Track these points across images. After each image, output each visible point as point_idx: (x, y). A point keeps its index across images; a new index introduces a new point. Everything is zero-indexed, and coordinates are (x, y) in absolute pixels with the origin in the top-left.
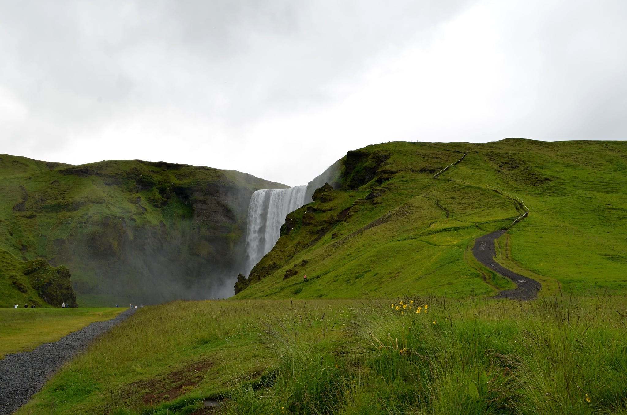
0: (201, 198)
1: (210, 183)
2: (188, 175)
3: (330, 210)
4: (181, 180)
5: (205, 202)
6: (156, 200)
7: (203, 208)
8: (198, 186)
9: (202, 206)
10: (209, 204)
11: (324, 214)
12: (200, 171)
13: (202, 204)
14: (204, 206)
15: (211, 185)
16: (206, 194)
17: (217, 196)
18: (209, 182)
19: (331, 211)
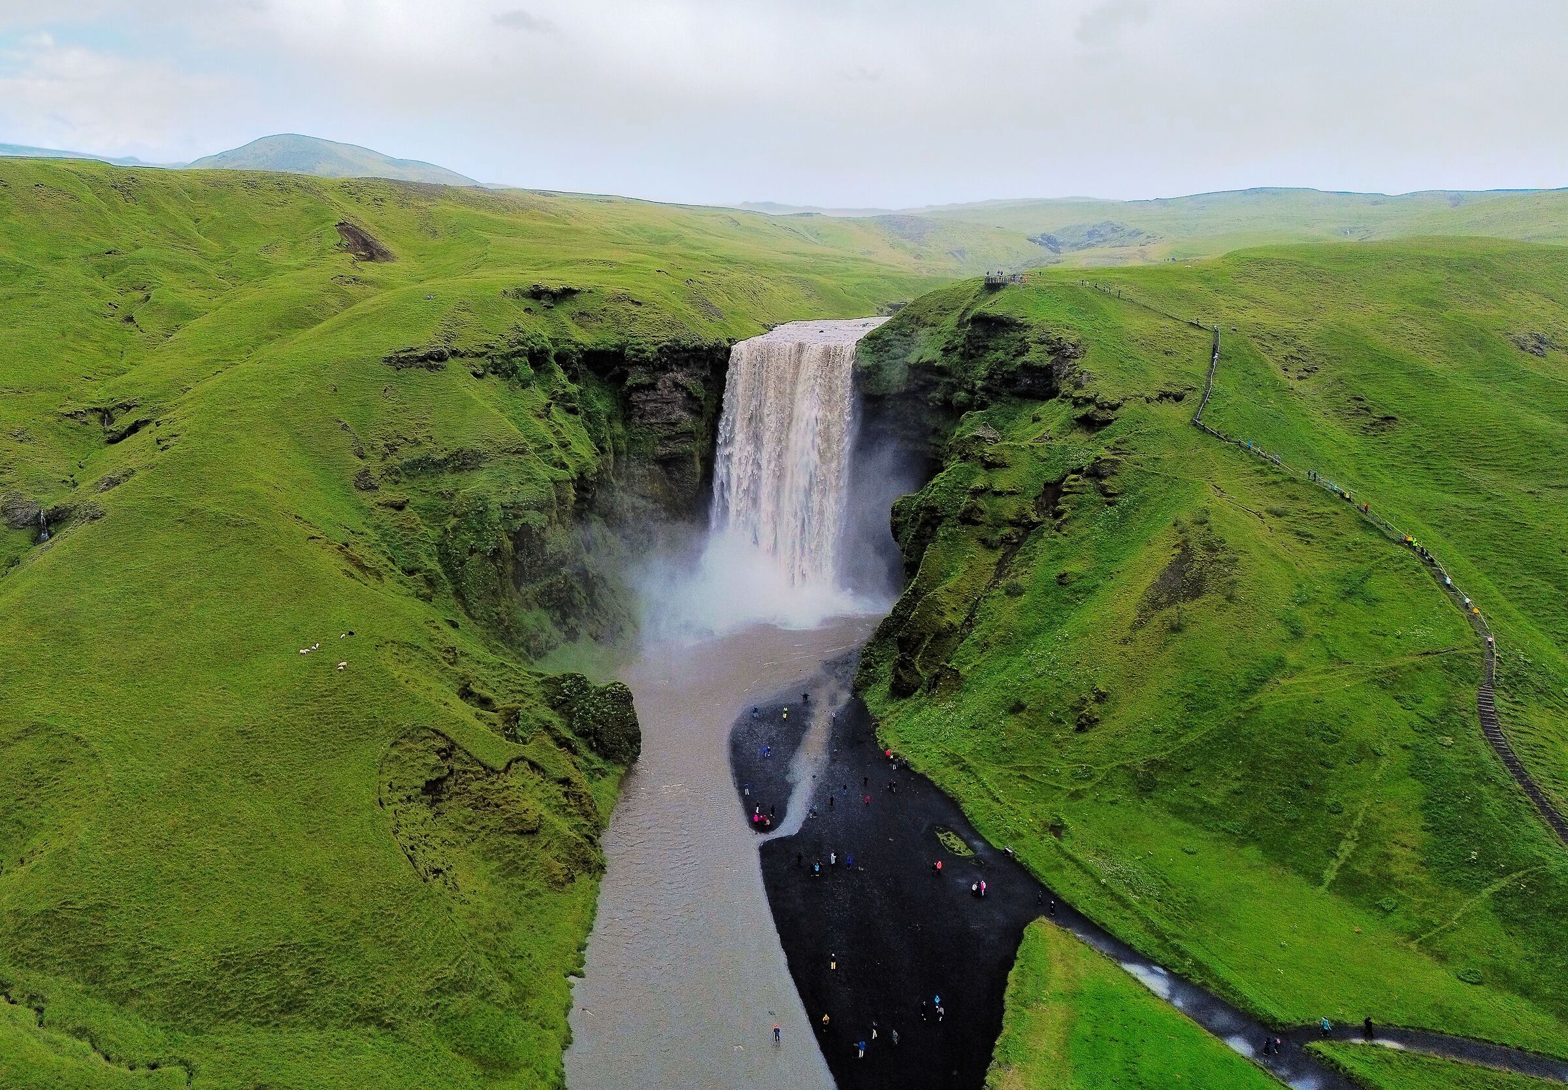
0: (645, 379)
2: (599, 316)
3: (1012, 493)
4: (590, 330)
5: (652, 387)
6: (568, 396)
7: (649, 399)
8: (641, 355)
9: (647, 395)
10: (659, 389)
11: (1000, 501)
13: (646, 392)
14: (652, 395)
15: (665, 349)
16: (655, 369)
17: (672, 370)
19: (1014, 497)
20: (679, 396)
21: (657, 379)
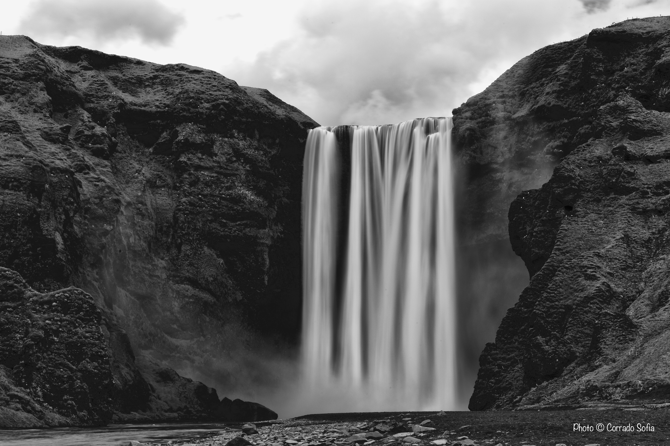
0: (199, 138)
1: (218, 102)
2: (147, 84)
4: (134, 93)
6: (98, 136)
7: (202, 164)
8: (192, 110)
9: (200, 159)
10: (216, 155)
12: (179, 75)
13: (200, 155)
15: (222, 106)
17: (232, 136)
18: (215, 100)
20: (242, 169)
21: (213, 142)
